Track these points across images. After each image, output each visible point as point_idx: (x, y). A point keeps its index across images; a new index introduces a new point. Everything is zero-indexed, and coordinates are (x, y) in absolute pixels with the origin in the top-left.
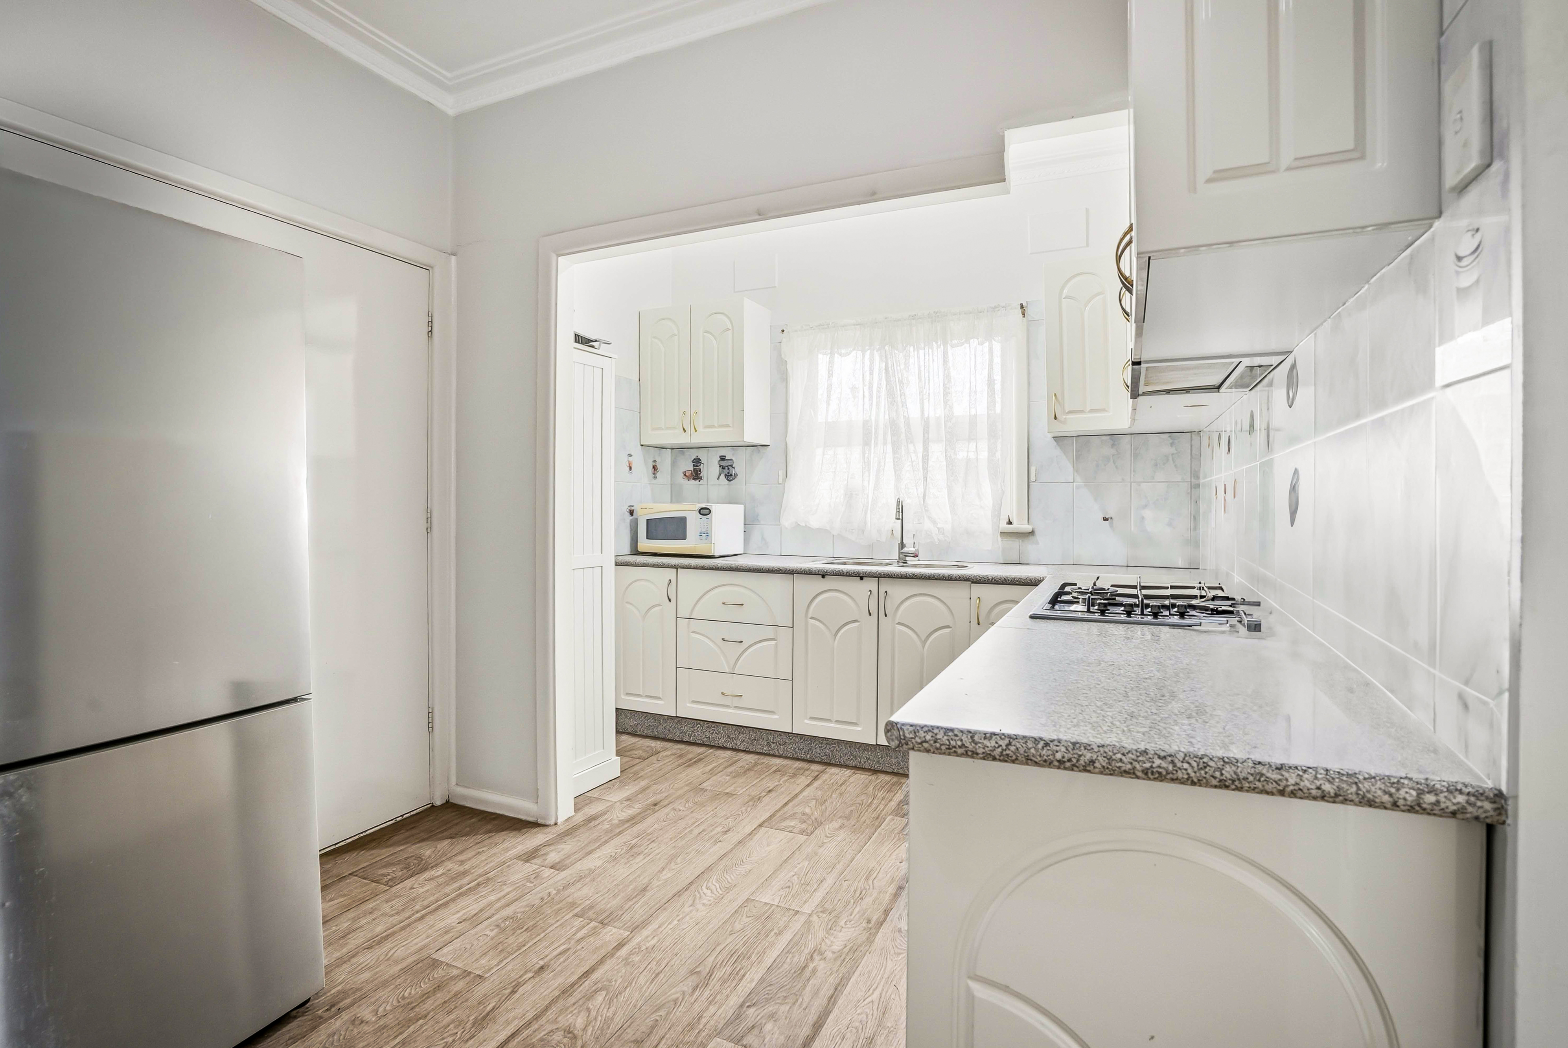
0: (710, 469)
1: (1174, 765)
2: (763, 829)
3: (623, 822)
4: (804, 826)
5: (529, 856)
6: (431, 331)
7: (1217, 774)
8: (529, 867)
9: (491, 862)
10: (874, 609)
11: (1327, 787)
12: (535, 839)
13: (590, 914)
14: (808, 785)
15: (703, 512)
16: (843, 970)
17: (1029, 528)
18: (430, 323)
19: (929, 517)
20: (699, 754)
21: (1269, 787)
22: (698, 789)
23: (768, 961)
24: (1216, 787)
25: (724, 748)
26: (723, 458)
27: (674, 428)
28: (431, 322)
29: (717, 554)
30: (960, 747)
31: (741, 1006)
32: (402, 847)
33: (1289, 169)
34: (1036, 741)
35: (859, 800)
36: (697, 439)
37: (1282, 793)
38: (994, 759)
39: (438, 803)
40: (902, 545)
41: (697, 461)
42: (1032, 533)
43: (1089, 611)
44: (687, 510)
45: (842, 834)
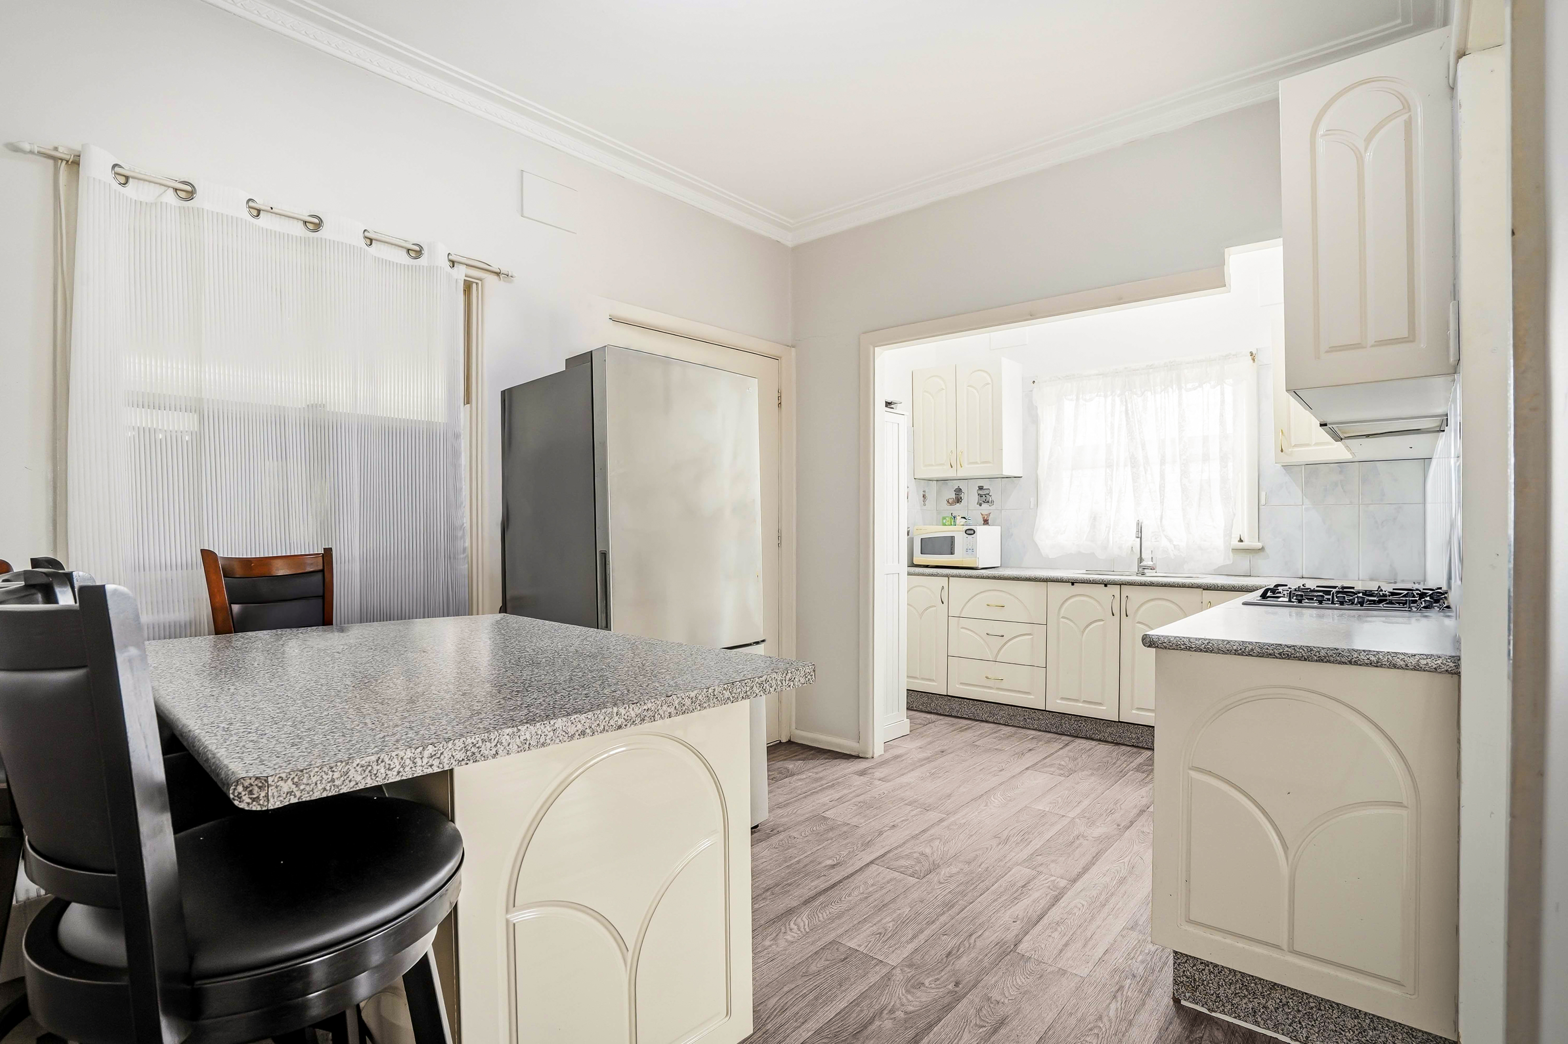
0: (971, 496)
1: (1295, 650)
2: (1029, 772)
3: (921, 760)
4: (1062, 772)
5: (862, 773)
6: (780, 403)
7: (1317, 654)
8: (864, 779)
9: (836, 774)
10: (1116, 612)
11: (1373, 658)
12: (861, 765)
13: (916, 804)
14: (1061, 748)
15: (969, 532)
16: (1100, 847)
17: (1259, 545)
18: (779, 398)
19: (1166, 536)
20: (967, 725)
21: (1343, 660)
22: (973, 745)
23: (1047, 836)
24: (1317, 661)
25: (987, 722)
26: (981, 488)
27: (943, 464)
28: (781, 397)
29: (980, 566)
30: (1183, 645)
31: (1032, 854)
32: (773, 762)
33: (1372, 346)
34: (1223, 641)
35: (1105, 760)
36: (961, 474)
37: (1350, 662)
38: (1201, 650)
39: (784, 740)
40: (1141, 560)
41: (958, 491)
42: (1262, 549)
43: (1290, 601)
44: (957, 531)
45: (1093, 779)
